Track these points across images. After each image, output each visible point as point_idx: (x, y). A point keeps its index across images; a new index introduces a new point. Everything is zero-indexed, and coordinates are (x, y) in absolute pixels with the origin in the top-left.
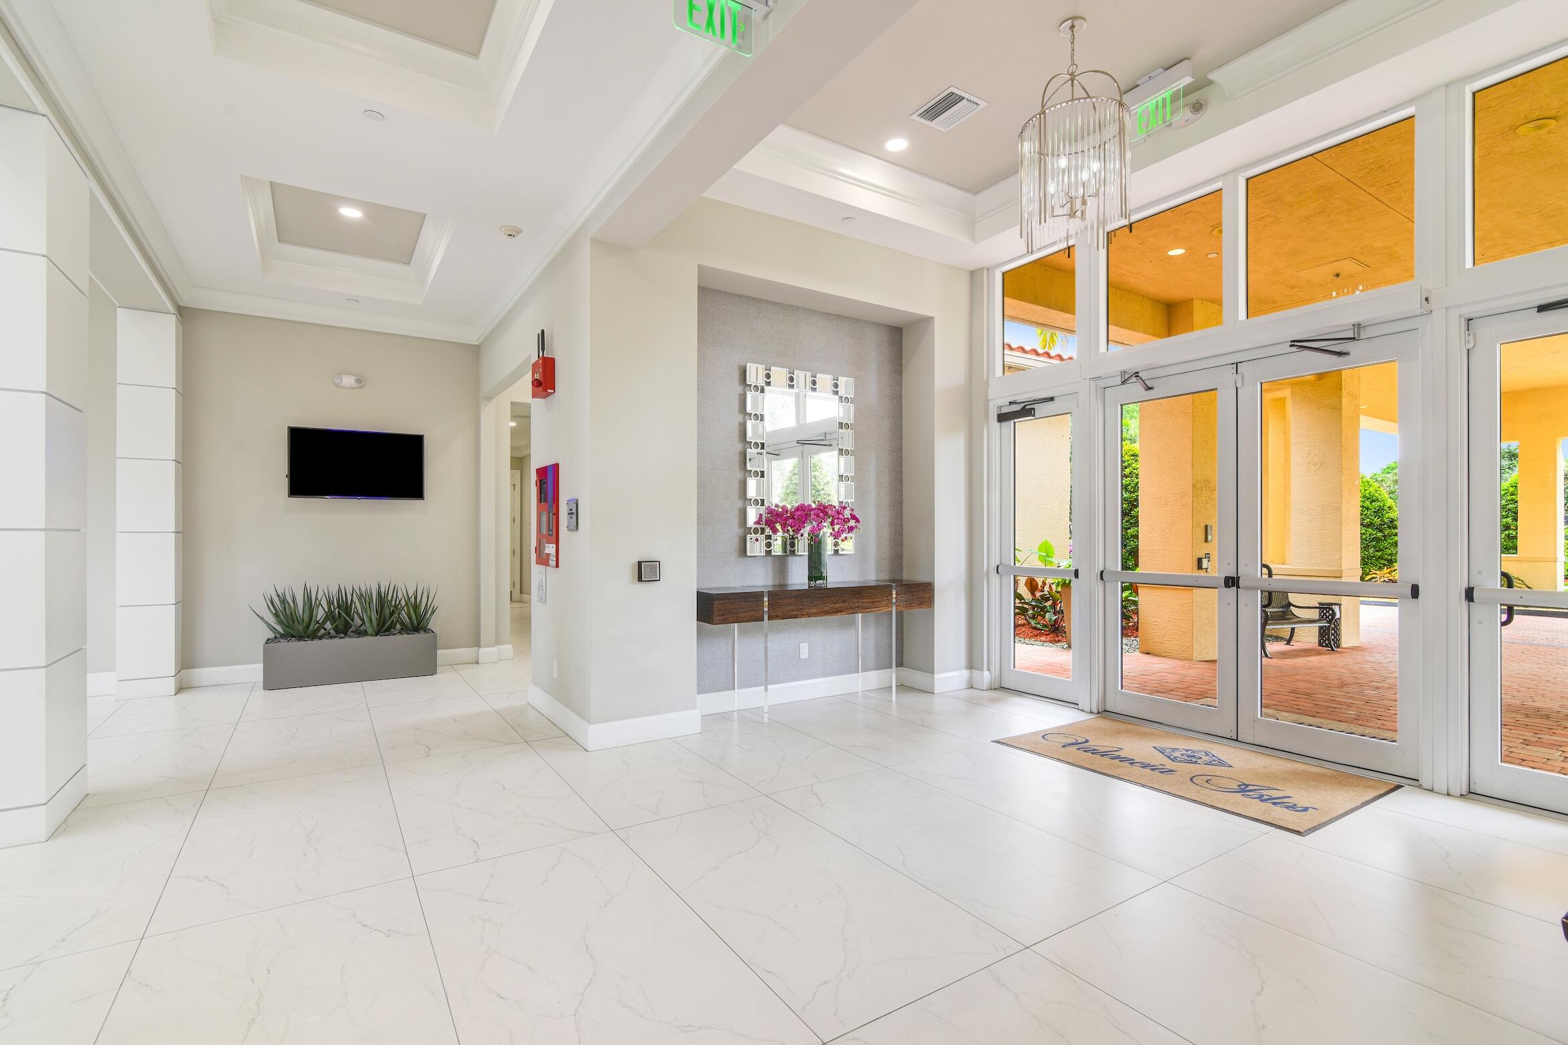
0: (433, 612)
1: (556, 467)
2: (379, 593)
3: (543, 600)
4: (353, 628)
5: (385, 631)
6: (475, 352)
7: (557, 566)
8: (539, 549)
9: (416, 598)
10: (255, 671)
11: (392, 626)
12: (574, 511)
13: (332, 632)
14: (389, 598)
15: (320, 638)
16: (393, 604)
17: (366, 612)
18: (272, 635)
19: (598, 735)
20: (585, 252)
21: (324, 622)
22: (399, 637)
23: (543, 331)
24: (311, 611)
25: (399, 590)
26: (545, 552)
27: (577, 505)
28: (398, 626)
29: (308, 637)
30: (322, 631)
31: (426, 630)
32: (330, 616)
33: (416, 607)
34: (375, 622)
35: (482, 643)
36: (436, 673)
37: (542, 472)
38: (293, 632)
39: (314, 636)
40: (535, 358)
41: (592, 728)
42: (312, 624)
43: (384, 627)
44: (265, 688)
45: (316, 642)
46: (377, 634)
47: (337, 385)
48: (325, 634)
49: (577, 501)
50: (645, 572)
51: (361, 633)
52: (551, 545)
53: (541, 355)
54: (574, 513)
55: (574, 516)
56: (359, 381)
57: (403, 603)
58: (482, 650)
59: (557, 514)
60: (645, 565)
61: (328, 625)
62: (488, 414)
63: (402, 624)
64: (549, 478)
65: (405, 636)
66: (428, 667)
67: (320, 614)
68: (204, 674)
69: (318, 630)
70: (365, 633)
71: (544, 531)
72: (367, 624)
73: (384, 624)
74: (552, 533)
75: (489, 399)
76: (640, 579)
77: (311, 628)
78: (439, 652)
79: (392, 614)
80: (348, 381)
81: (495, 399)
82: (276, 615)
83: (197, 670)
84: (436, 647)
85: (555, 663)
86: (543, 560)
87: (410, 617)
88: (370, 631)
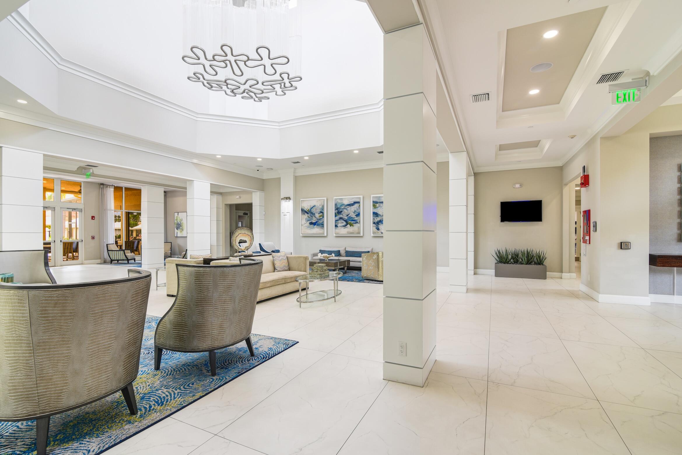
0: (545, 259)
1: (589, 211)
2: (527, 251)
3: (585, 255)
4: (519, 262)
5: (529, 264)
6: (561, 169)
7: (590, 243)
8: (583, 238)
9: (539, 254)
10: (493, 272)
11: (531, 262)
12: (595, 225)
13: (513, 262)
14: (530, 254)
15: (510, 264)
16: (532, 255)
17: (523, 257)
18: (496, 262)
19: (602, 298)
20: (598, 141)
21: (511, 259)
22: (533, 265)
23: (584, 166)
24: (507, 256)
25: (534, 251)
26: (586, 239)
27: (596, 223)
28: (533, 263)
29: (506, 263)
30: (510, 262)
31: (542, 264)
32: (512, 258)
33: (539, 257)
34: (526, 261)
35: (563, 271)
36: (546, 279)
37: (585, 212)
38: (502, 261)
39: (508, 263)
40: (582, 175)
41: (600, 295)
42: (508, 259)
43: (529, 262)
44: (495, 276)
45: (509, 265)
46: (527, 264)
47: (514, 188)
48: (511, 263)
49: (596, 222)
50: (623, 246)
51: (521, 263)
52: (587, 237)
53: (584, 174)
54: (595, 226)
55: (595, 227)
56: (521, 185)
57: (535, 255)
58: (563, 274)
59: (590, 226)
60: (623, 244)
61: (512, 260)
62: (566, 190)
63: (535, 262)
64: (587, 214)
65: (536, 265)
66: (543, 277)
67: (510, 257)
68: (480, 271)
69: (509, 261)
70: (523, 264)
71: (585, 232)
72: (524, 261)
73: (529, 261)
74: (588, 232)
75: (566, 185)
76: (621, 248)
77: (507, 260)
78: (547, 273)
79: (531, 258)
80: (518, 186)
81: (569, 185)
82: (497, 256)
83: (478, 270)
84: (546, 271)
85: (589, 276)
86: (585, 242)
87: (537, 260)
88: (524, 263)
